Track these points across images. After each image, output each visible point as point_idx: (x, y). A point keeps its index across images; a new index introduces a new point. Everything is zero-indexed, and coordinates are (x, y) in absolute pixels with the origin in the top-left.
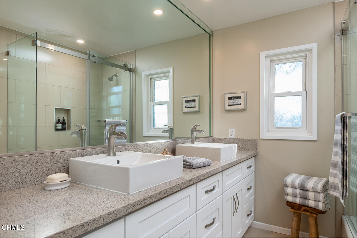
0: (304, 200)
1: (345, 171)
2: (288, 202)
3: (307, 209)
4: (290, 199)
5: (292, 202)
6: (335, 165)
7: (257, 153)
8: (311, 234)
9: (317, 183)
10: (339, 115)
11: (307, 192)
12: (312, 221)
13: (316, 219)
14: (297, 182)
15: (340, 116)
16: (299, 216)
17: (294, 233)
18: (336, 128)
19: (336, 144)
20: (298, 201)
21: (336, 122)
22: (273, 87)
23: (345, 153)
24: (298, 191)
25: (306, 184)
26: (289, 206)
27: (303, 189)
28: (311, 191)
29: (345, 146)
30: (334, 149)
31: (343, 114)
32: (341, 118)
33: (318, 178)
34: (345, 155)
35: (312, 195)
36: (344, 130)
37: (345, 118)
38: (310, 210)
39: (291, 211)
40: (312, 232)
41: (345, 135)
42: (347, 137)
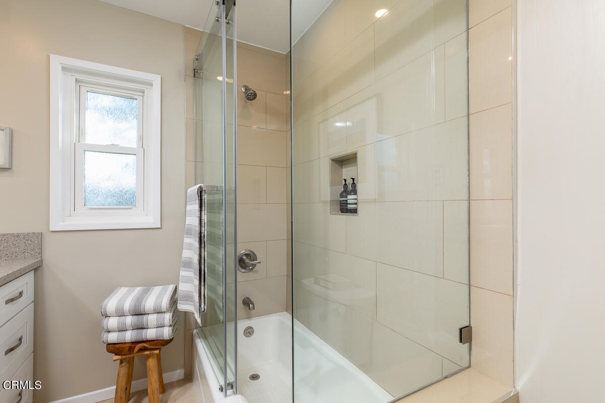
0: (140, 331)
1: (203, 273)
2: (109, 345)
3: (144, 347)
4: (113, 337)
5: (117, 342)
6: (188, 264)
7: (42, 261)
8: (151, 385)
9: (160, 296)
10: (194, 189)
11: (145, 317)
12: (152, 363)
13: (159, 357)
14: (127, 305)
15: (196, 190)
16: (130, 362)
17: (121, 399)
18: (189, 208)
19: (189, 233)
20: (129, 336)
21: (188, 200)
22: (81, 131)
23: (203, 245)
24: (129, 320)
25: (143, 303)
26: (111, 352)
27: (138, 313)
28: (151, 314)
29: (203, 235)
30: (187, 240)
31: (200, 187)
32: (198, 193)
33: (161, 287)
34: (203, 249)
35: (152, 319)
36: (201, 211)
37: (203, 193)
38: (149, 346)
39: (115, 361)
40: (153, 380)
41: (203, 218)
42: (206, 221)
